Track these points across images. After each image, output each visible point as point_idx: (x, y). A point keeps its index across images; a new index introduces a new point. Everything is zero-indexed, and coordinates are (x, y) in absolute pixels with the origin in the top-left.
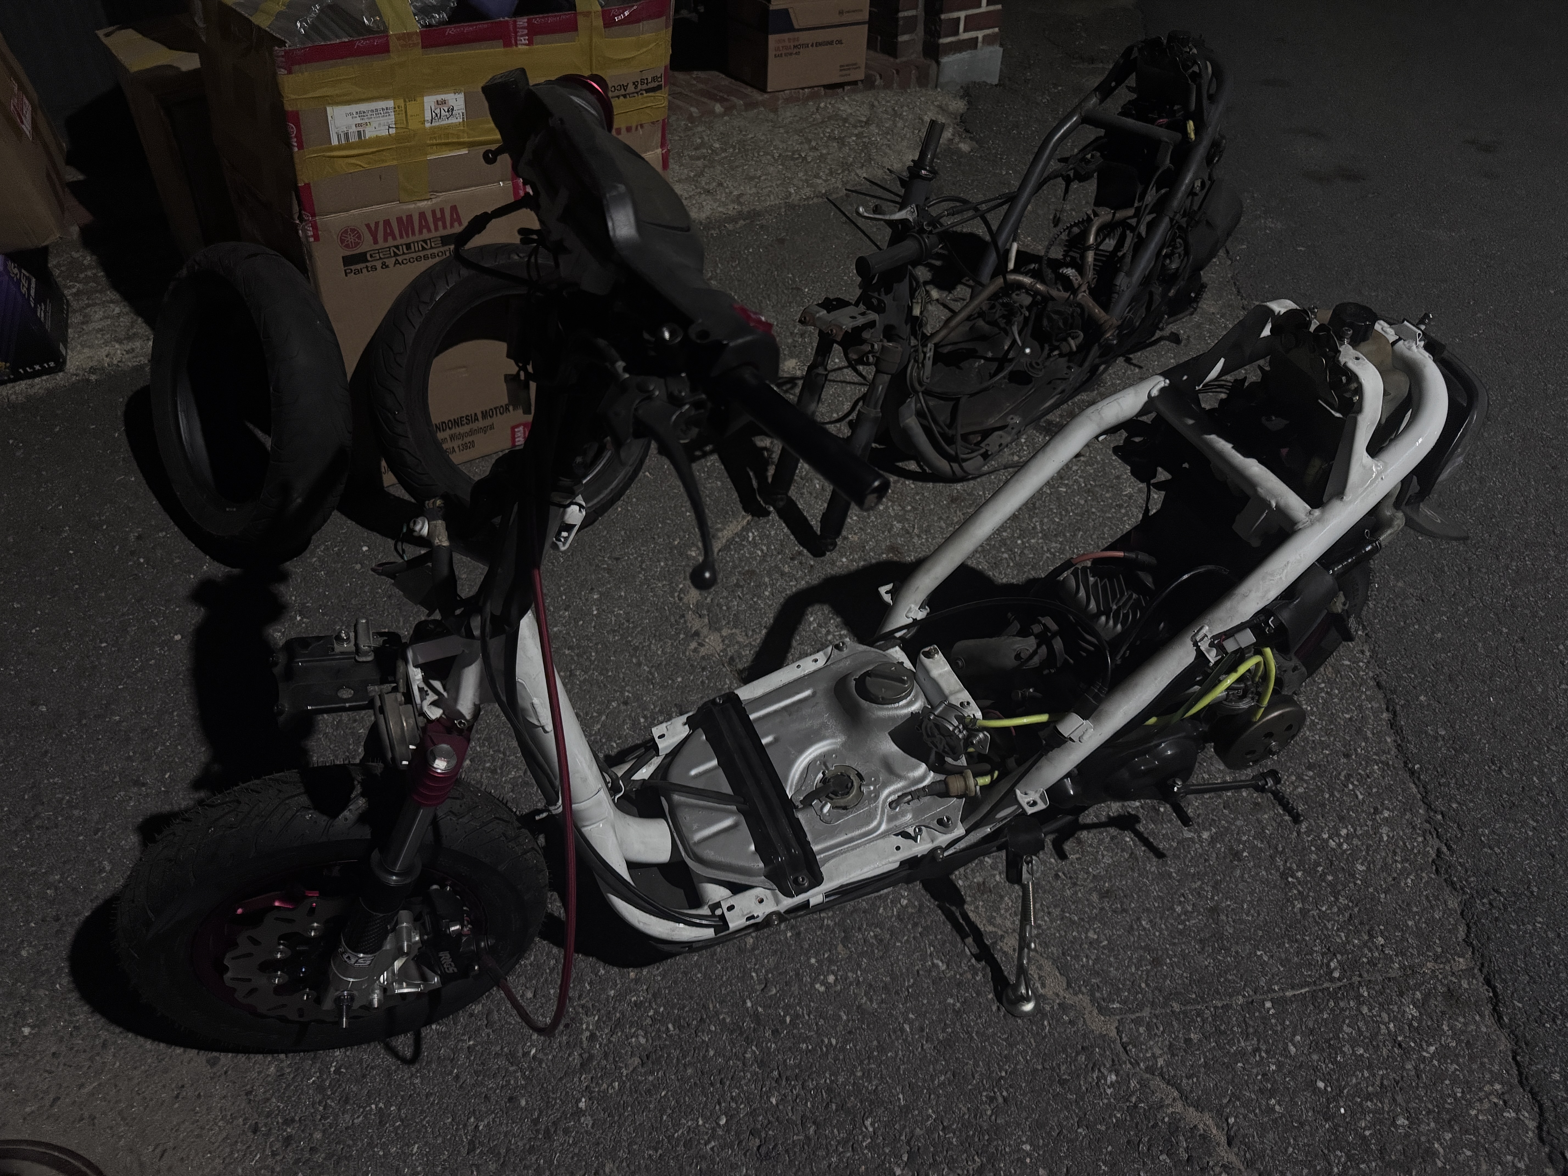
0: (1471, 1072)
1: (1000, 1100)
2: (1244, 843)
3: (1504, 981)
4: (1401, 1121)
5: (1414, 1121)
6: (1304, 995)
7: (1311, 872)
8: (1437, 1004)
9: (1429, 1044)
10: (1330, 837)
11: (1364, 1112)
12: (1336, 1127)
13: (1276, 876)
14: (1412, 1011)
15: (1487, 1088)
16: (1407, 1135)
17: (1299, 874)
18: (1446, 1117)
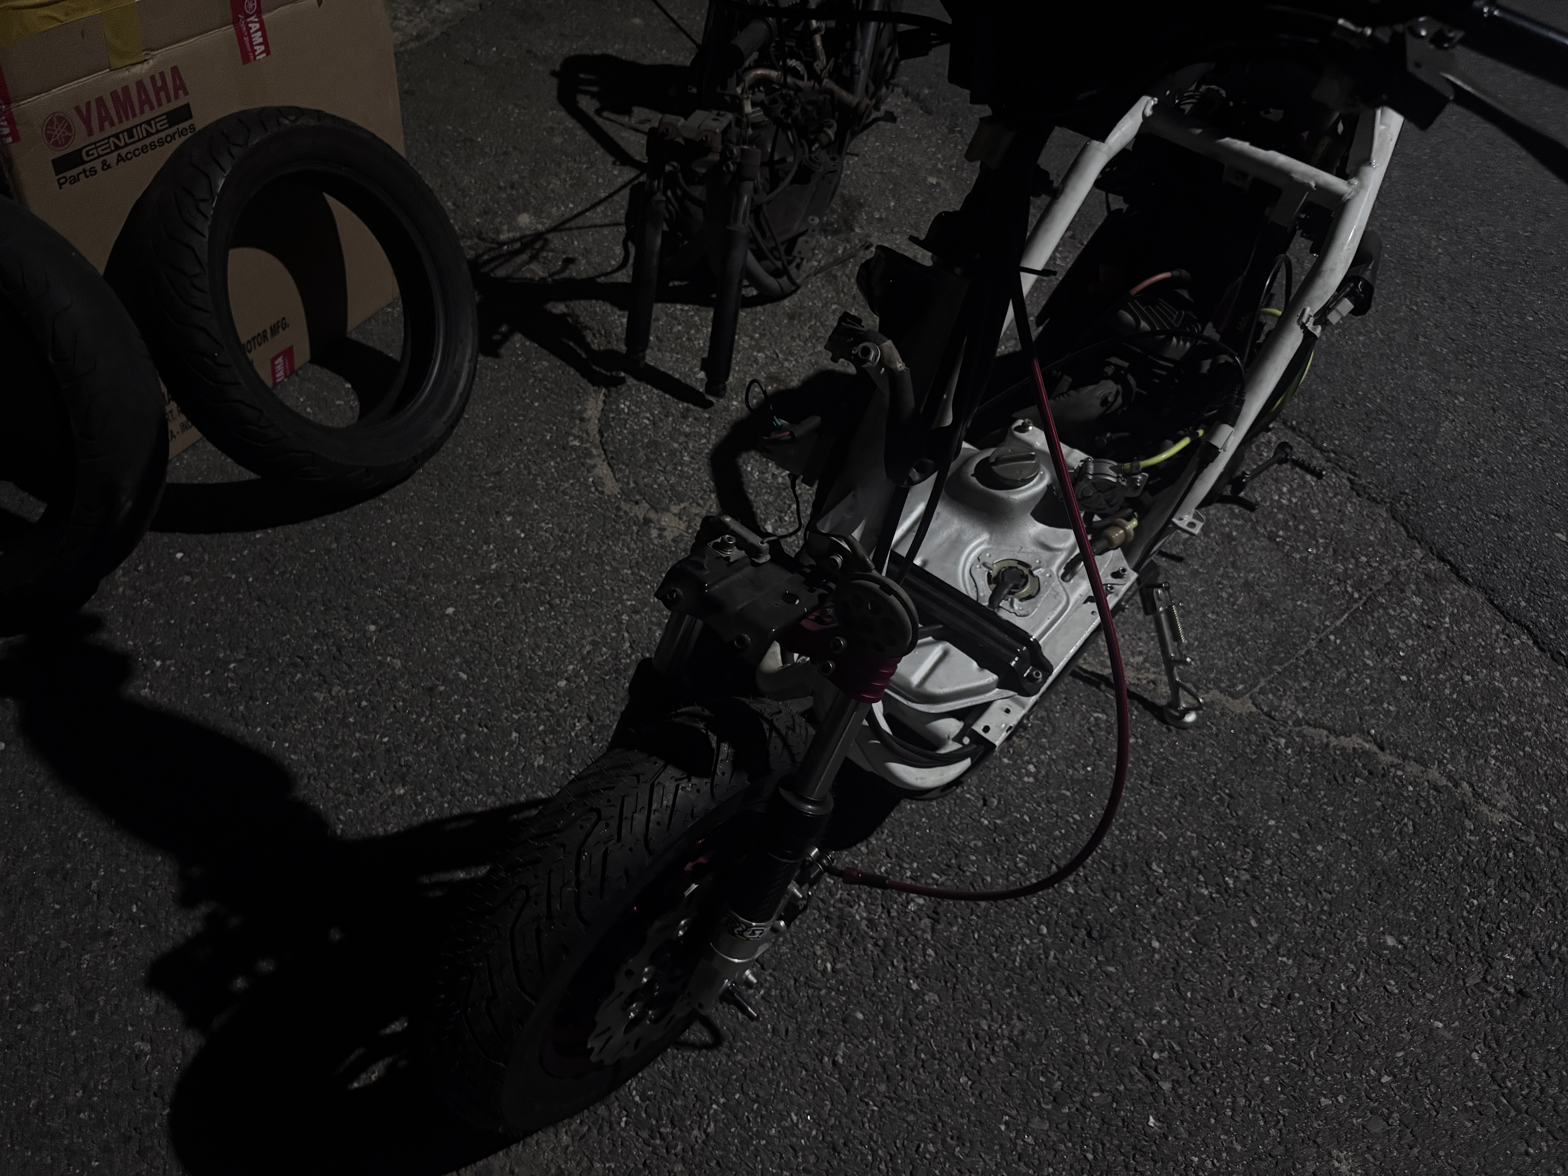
0: (1478, 624)
1: (1227, 798)
2: (1227, 525)
3: (1451, 554)
4: (1468, 678)
5: (1474, 675)
6: (1347, 619)
7: (1286, 528)
8: (1426, 586)
9: (1444, 618)
10: (1280, 497)
11: (1443, 683)
12: (1433, 702)
13: (1266, 542)
14: (1418, 600)
15: (1494, 631)
16: (1476, 686)
17: (1281, 533)
18: (1488, 662)
